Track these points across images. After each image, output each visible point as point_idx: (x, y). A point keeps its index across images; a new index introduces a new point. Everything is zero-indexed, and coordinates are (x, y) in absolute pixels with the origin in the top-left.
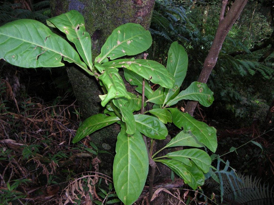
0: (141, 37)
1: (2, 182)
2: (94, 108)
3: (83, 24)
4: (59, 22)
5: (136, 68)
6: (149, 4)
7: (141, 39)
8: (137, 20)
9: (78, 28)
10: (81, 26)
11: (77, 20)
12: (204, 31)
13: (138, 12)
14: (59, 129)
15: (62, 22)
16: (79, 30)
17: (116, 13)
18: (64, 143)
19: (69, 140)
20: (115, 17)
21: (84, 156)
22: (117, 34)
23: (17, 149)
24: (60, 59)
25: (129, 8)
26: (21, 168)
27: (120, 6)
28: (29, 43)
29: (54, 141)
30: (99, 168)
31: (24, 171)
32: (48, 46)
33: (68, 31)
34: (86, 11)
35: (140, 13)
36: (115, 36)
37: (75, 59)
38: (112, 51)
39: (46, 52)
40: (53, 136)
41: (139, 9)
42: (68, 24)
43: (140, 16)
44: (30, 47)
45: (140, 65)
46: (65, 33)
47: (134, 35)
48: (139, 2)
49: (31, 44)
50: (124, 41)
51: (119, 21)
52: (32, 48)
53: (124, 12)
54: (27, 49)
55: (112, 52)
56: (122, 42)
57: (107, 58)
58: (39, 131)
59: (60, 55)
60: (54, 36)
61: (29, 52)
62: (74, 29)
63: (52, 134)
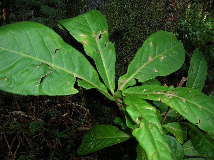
0: (175, 51)
1: (9, 152)
2: (102, 107)
3: (106, 31)
4: (74, 27)
5: (179, 106)
6: (182, 8)
7: (175, 54)
8: (165, 25)
9: (100, 37)
10: (103, 33)
11: (99, 25)
12: (186, 21)
13: (168, 15)
14: (64, 101)
15: (78, 28)
16: (101, 38)
17: (142, 15)
18: (67, 115)
19: (72, 112)
20: (140, 19)
21: (84, 130)
22: (148, 46)
23: (25, 122)
24: (72, 82)
25: (158, 10)
26: (28, 139)
27: (148, 7)
28: (30, 59)
29: (59, 112)
30: (98, 155)
31: (30, 142)
32: (57, 63)
33: (87, 41)
34: (106, 8)
35: (171, 17)
36: (146, 50)
37: (92, 80)
38: (141, 70)
39: (54, 72)
40: (58, 107)
41: (171, 13)
42: (86, 30)
43: (169, 20)
44: (31, 64)
45: (184, 100)
46: (82, 43)
47: (168, 48)
48: (172, 4)
49: (32, 60)
50: (157, 56)
51: (144, 24)
52: (34, 66)
53: (152, 14)
54: (26, 68)
55: (141, 72)
56: (154, 58)
57: (135, 79)
58: (47, 101)
59: (73, 75)
60: (66, 48)
61: (28, 72)
62: (94, 38)
63: (58, 105)
